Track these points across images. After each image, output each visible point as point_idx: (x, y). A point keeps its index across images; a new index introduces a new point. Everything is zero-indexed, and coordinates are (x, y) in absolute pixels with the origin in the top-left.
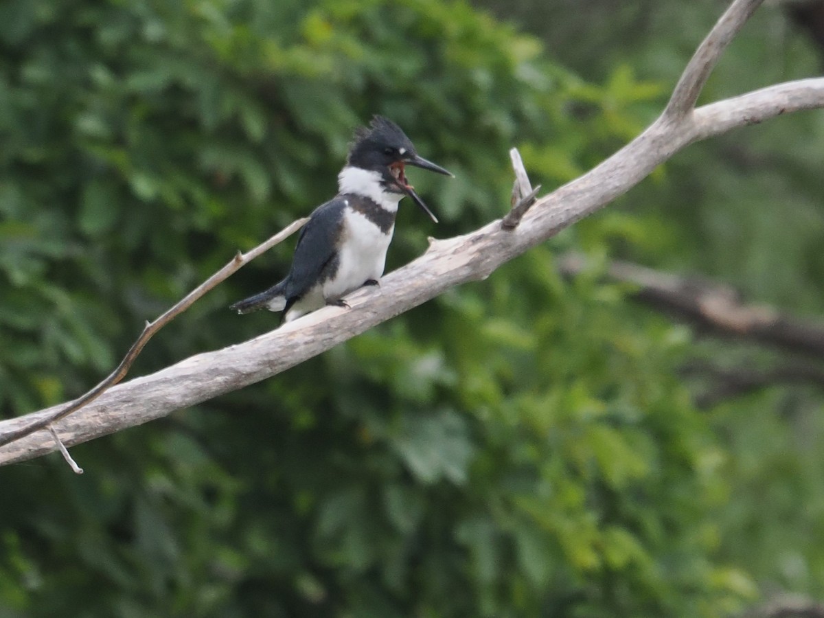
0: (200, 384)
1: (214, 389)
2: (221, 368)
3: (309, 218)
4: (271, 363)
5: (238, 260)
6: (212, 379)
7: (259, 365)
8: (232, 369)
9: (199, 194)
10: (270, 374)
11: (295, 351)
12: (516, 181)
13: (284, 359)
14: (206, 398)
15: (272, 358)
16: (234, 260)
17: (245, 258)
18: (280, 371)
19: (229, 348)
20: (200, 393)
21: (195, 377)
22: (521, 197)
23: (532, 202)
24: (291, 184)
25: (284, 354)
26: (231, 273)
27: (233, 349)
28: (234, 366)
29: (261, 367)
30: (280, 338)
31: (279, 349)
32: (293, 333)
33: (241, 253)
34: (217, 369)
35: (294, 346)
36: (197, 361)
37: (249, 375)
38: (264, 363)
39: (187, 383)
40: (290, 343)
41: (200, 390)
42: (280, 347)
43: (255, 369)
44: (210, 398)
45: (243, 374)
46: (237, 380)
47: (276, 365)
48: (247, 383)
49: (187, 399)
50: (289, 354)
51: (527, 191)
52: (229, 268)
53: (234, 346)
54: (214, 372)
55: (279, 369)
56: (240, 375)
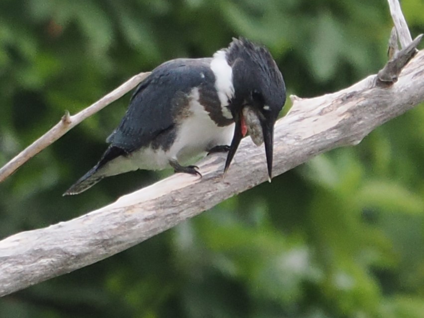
0: (21, 267)
1: (38, 273)
2: (46, 248)
3: (150, 73)
4: (105, 243)
5: (66, 122)
6: (35, 262)
7: (90, 245)
8: (58, 250)
9: (28, 47)
10: (103, 255)
11: (133, 228)
12: (393, 29)
13: (121, 238)
14: (29, 284)
15: (106, 237)
16: (61, 122)
17: (74, 119)
18: (116, 252)
19: (56, 225)
20: (21, 278)
21: (16, 259)
22: (400, 48)
23: (413, 54)
24: (136, 34)
25: (119, 233)
26: (58, 137)
27: (60, 226)
28: (61, 246)
29: (94, 248)
30: (115, 213)
31: (116, 227)
32: (131, 208)
33: (69, 114)
34: (41, 250)
35: (131, 223)
36: (18, 241)
37: (79, 257)
38: (97, 243)
39: (7, 266)
40: (127, 220)
41: (21, 275)
42: (115, 224)
43: (87, 249)
44: (32, 284)
45: (72, 256)
46: (65, 263)
47: (110, 246)
48: (76, 266)
49: (6, 285)
50: (125, 233)
51: (407, 41)
52: (55, 132)
53: (61, 223)
54: (39, 253)
55: (114, 250)
56: (69, 257)
